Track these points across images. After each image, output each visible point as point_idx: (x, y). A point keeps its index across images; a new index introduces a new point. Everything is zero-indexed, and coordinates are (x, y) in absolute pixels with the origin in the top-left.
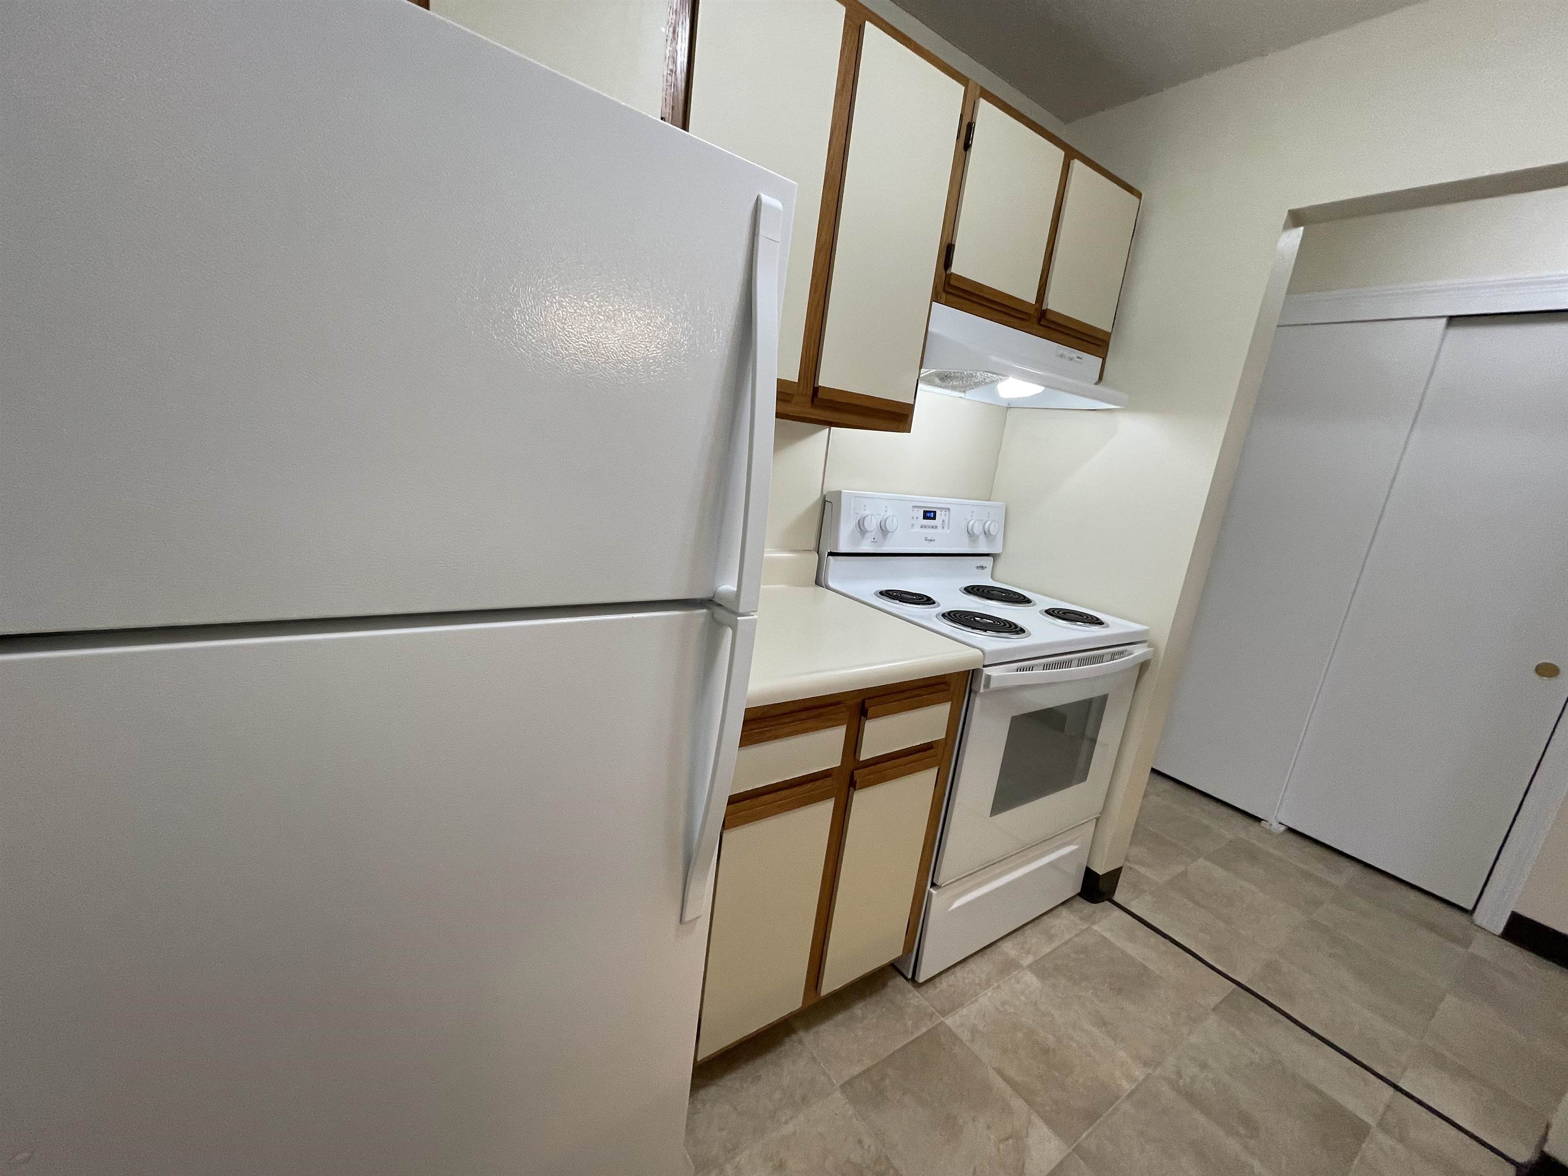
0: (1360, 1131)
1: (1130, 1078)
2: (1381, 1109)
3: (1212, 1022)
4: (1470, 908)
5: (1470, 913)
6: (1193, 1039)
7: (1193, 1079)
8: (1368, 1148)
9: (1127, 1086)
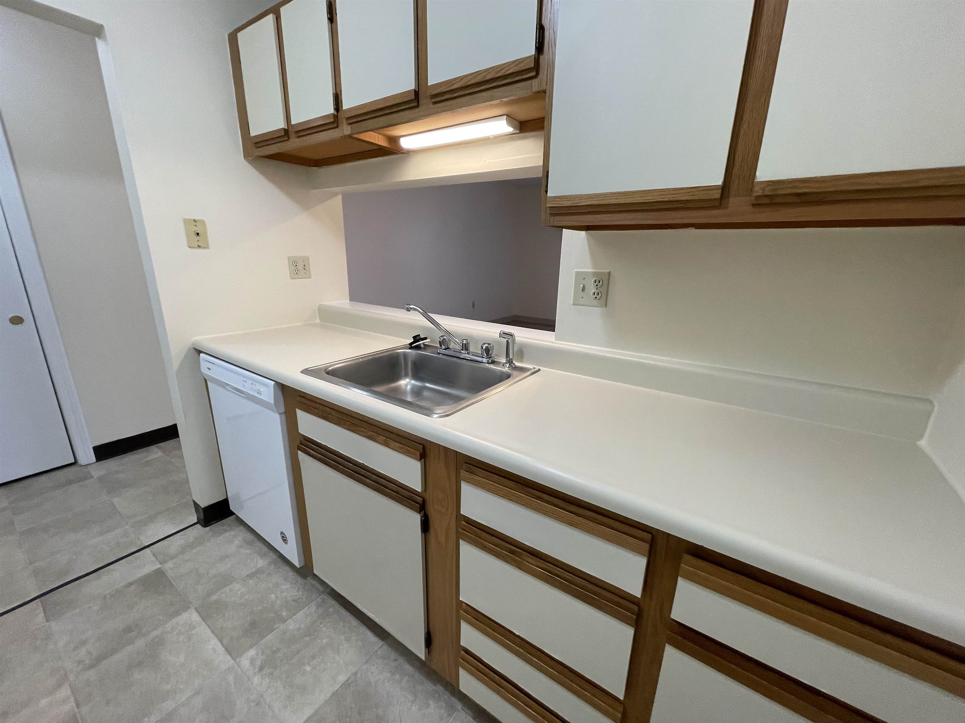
0: (160, 574)
1: (65, 701)
2: (153, 559)
3: (54, 626)
4: (73, 461)
5: (75, 463)
6: (61, 644)
7: (89, 653)
8: (170, 574)
9: (72, 704)
